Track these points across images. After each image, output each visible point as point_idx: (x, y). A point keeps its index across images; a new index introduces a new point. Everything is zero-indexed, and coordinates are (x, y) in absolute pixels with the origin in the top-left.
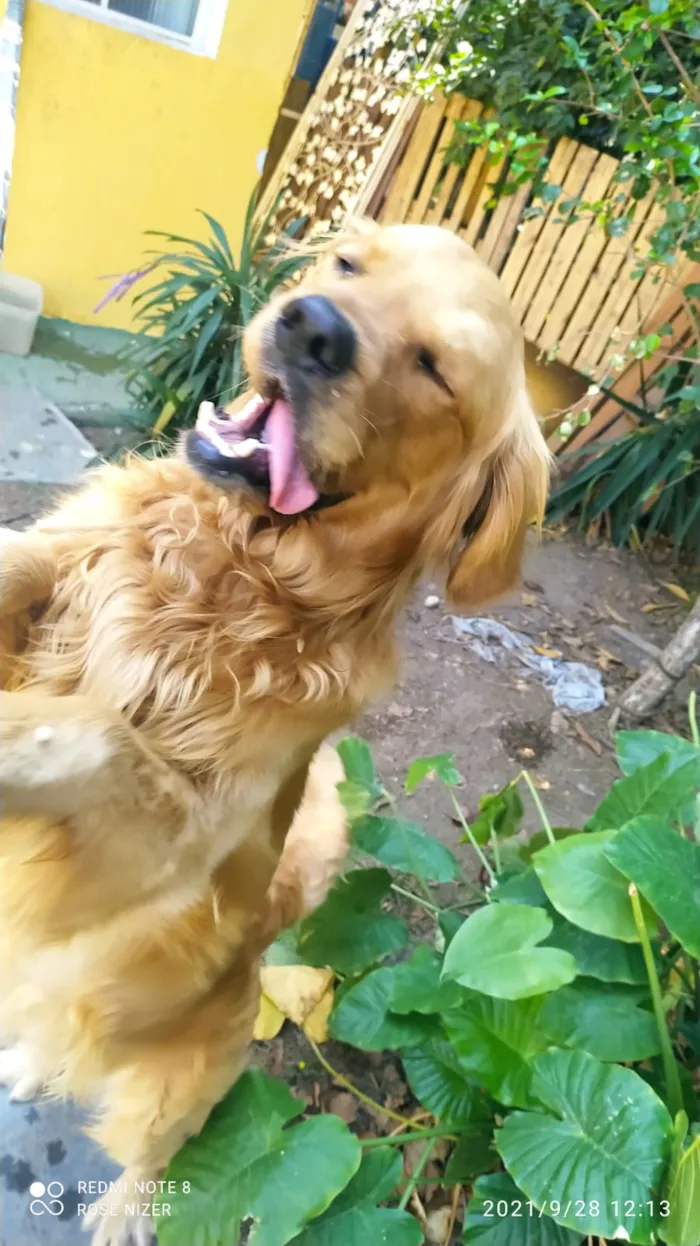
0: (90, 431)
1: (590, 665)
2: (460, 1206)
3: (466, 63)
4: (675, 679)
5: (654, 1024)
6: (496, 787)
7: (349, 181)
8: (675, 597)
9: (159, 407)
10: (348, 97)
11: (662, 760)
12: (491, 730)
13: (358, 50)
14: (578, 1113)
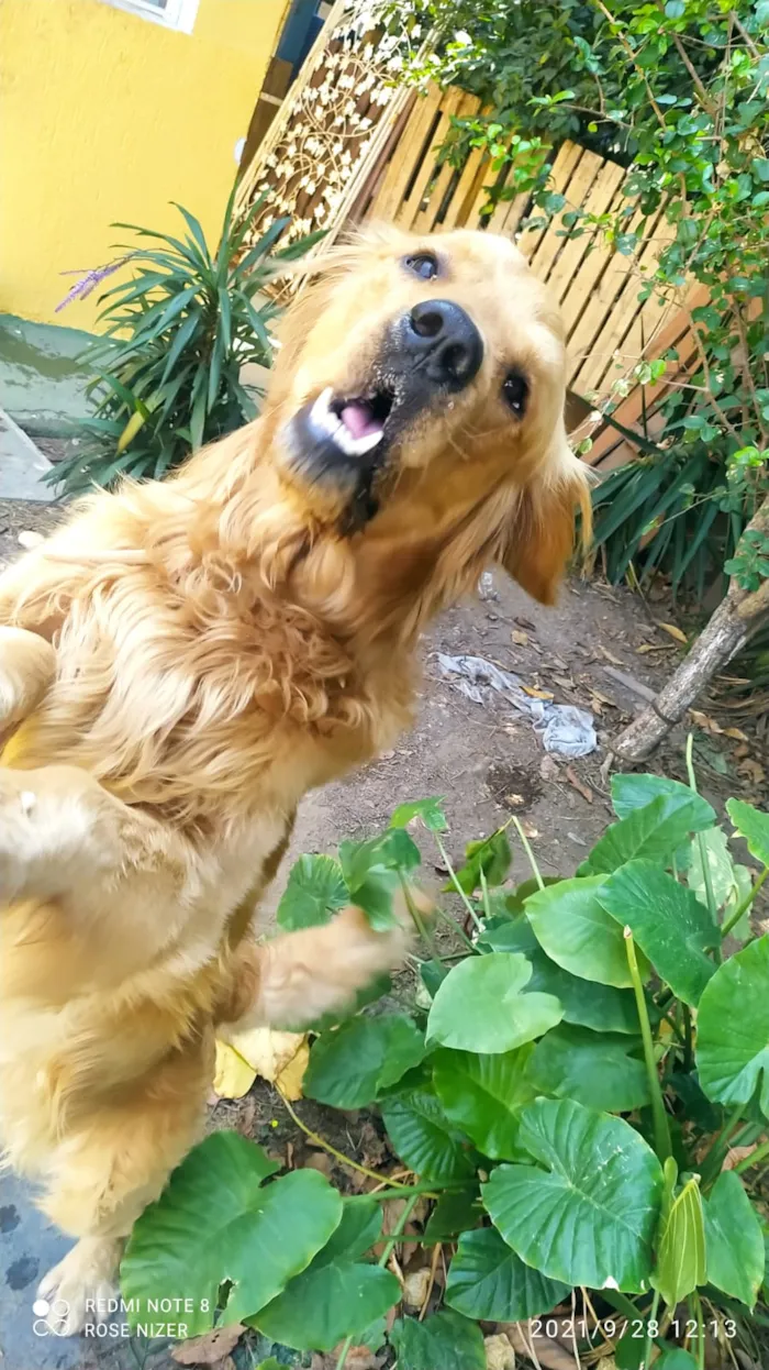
0: (44, 442)
1: (581, 708)
2: (440, 1268)
3: (465, 54)
4: (671, 724)
5: (645, 1073)
6: (482, 834)
7: (334, 176)
8: (672, 639)
9: (126, 418)
10: (334, 84)
11: (658, 803)
12: (477, 774)
13: (346, 33)
14: (567, 1165)
